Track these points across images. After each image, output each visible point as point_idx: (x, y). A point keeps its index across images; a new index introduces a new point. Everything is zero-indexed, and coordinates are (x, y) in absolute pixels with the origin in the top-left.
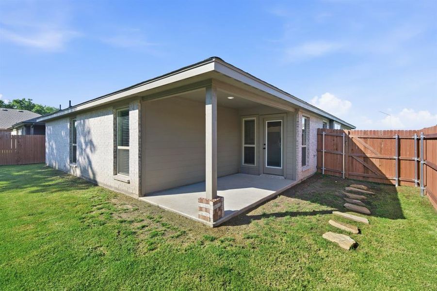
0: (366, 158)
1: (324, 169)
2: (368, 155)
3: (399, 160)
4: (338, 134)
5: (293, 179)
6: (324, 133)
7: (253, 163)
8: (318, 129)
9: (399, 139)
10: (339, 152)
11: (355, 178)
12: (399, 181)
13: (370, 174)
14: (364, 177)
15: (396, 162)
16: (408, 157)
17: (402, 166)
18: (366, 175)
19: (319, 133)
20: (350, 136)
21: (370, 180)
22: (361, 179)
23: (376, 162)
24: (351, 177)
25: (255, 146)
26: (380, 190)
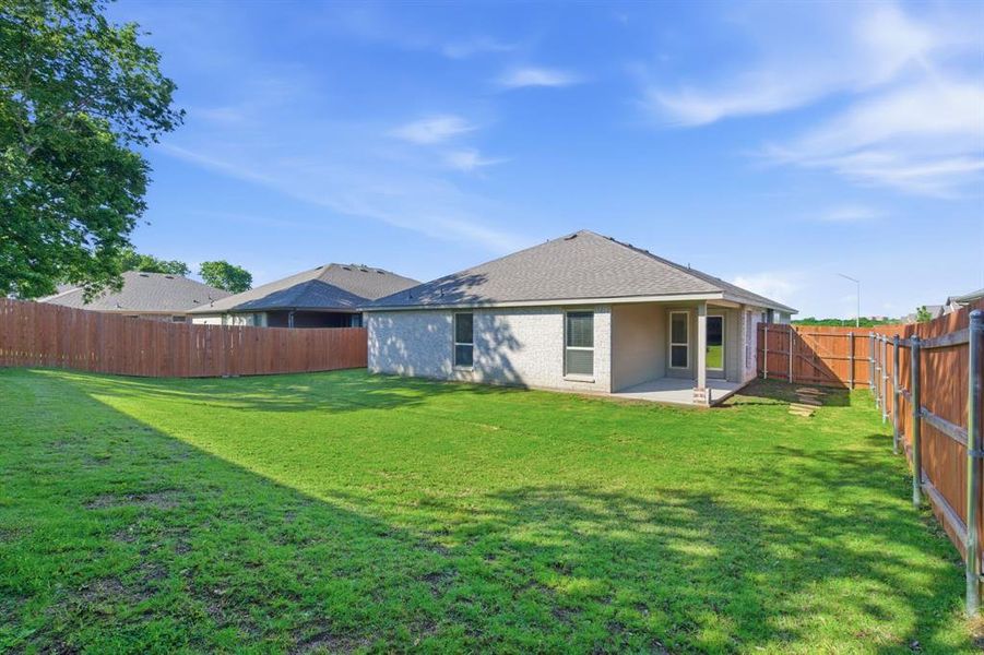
0: (817, 359)
1: (766, 372)
2: (819, 355)
3: (853, 360)
4: (784, 330)
5: (737, 382)
6: (766, 329)
7: (685, 365)
8: (758, 324)
9: (853, 337)
10: (785, 351)
11: (804, 382)
12: (853, 384)
13: (821, 377)
14: (815, 381)
15: (849, 363)
16: (863, 357)
17: (857, 367)
18: (816, 378)
19: (760, 328)
20: (799, 333)
21: (821, 384)
22: (811, 383)
23: (829, 364)
24: (799, 382)
25: (688, 345)
26: (832, 393)
